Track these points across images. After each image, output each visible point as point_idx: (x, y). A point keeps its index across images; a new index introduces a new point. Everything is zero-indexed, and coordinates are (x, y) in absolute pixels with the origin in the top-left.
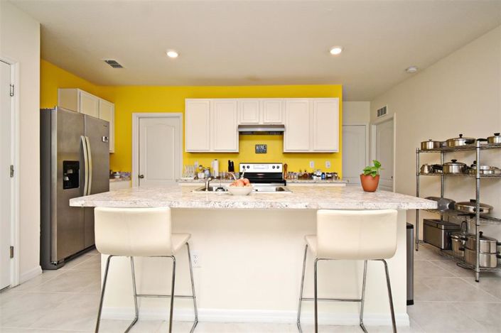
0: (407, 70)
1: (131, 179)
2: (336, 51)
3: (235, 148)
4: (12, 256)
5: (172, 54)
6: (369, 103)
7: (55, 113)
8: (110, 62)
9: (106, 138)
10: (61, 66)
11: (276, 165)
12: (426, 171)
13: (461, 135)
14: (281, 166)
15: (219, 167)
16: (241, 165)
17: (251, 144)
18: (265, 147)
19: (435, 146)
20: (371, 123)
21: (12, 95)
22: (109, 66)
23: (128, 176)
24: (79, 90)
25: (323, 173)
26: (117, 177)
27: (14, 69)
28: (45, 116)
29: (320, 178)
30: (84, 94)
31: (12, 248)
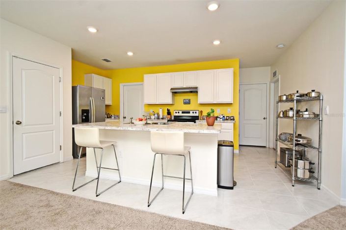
0: (277, 46)
1: (119, 119)
2: (217, 43)
3: (170, 101)
4: (61, 150)
5: (130, 54)
6: (270, 67)
7: (78, 88)
8: (105, 60)
9: (103, 98)
10: (84, 63)
11: (194, 112)
12: (281, 115)
13: (297, 91)
14: (197, 112)
15: (162, 112)
16: (175, 111)
17: (180, 99)
18: (189, 100)
19: (287, 98)
20: (271, 82)
21: (60, 81)
22: (105, 62)
23: (118, 117)
24: (93, 74)
25: (224, 117)
26: (113, 118)
27: (61, 70)
28: (74, 89)
29: (222, 119)
30: (95, 76)
31: (61, 146)
